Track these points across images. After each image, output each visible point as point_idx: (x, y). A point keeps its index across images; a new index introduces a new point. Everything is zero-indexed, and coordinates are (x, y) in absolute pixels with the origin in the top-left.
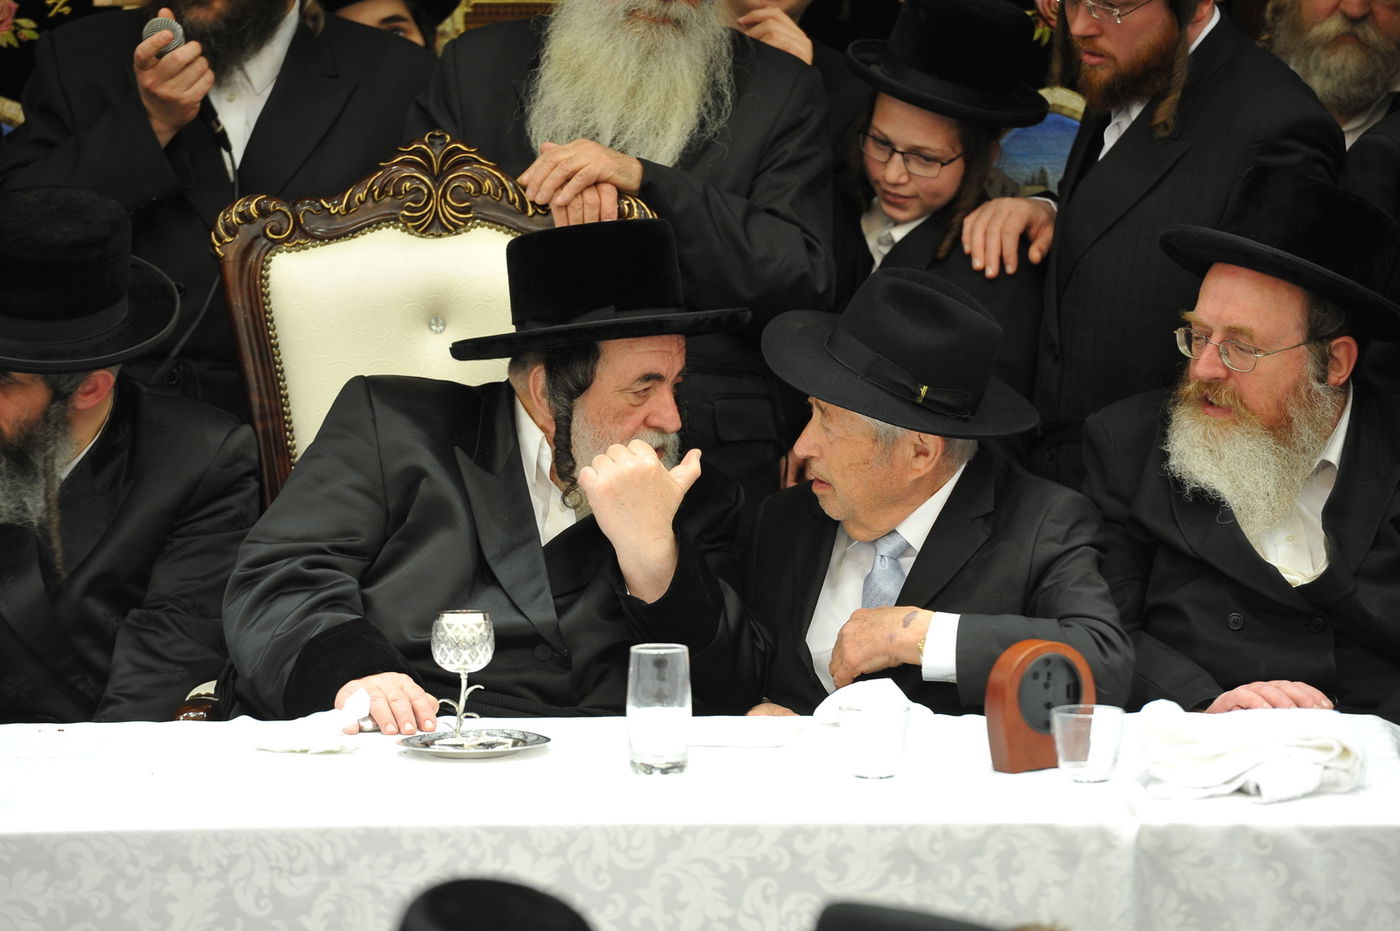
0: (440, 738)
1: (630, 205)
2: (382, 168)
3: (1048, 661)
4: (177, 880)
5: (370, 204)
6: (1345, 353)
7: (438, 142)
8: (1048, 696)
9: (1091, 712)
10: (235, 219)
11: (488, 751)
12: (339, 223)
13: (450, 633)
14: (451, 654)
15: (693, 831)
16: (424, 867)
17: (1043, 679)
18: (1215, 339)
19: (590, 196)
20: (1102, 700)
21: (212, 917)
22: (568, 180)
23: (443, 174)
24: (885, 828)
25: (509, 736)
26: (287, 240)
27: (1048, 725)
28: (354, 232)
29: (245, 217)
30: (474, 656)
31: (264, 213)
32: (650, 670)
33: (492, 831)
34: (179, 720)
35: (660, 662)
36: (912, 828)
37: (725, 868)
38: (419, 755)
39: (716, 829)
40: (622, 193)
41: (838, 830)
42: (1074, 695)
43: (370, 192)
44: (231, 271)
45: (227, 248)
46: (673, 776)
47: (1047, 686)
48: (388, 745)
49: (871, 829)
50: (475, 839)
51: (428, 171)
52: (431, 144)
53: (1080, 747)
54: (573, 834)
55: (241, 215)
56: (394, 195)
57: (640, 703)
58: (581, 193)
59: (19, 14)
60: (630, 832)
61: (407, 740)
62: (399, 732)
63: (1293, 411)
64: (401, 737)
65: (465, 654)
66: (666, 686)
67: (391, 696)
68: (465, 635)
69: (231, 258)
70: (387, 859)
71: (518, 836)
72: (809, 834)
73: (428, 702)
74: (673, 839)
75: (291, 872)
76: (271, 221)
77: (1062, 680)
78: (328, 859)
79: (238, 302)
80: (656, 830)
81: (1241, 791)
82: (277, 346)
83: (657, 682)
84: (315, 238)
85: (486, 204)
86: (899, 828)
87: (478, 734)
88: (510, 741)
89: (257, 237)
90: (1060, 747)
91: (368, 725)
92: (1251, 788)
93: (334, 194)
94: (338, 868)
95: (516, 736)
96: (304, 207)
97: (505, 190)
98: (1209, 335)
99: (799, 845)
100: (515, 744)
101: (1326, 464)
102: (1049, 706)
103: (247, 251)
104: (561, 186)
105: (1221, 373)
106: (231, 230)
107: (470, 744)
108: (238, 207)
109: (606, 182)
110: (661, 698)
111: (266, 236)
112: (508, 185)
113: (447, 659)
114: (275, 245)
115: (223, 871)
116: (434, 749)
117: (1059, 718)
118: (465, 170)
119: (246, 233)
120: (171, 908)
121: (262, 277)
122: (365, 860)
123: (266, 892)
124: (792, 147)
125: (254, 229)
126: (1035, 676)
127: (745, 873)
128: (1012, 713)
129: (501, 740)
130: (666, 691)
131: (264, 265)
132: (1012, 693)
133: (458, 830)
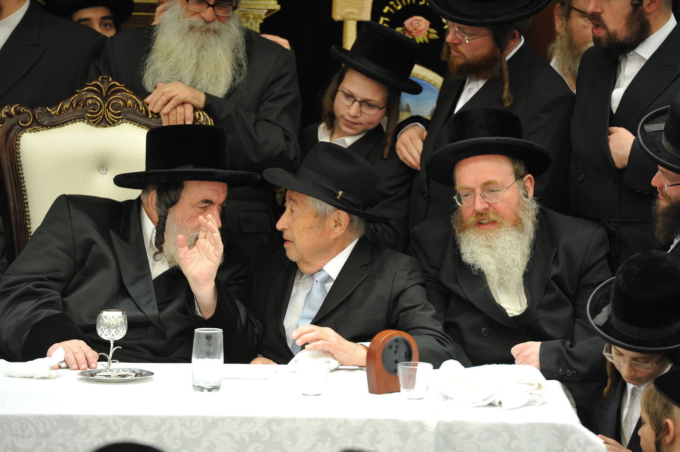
0: (99, 372)
1: (199, 114)
2: (77, 93)
3: (396, 340)
5: (71, 110)
6: (530, 183)
7: (105, 81)
8: (396, 357)
9: (416, 365)
11: (123, 379)
12: (56, 119)
13: (106, 321)
14: (106, 331)
15: (223, 419)
16: (89, 435)
17: (394, 348)
18: (478, 191)
19: (180, 109)
20: (422, 359)
22: (169, 101)
23: (108, 97)
24: (316, 420)
25: (134, 372)
26: (30, 126)
27: (396, 371)
28: (66, 122)
29: (9, 115)
30: (117, 333)
31: (18, 113)
32: (204, 341)
33: (124, 418)
35: (209, 337)
36: (329, 420)
37: (238, 438)
38: (89, 380)
39: (234, 419)
40: (195, 109)
41: (293, 420)
42: (409, 357)
43: (71, 104)
46: (213, 393)
47: (396, 352)
48: (73, 375)
49: (309, 420)
50: (115, 422)
51: (100, 94)
52: (102, 82)
53: (411, 381)
54: (164, 420)
55: (6, 114)
56: (83, 106)
57: (198, 357)
58: (176, 107)
60: (192, 419)
61: (83, 373)
62: (79, 369)
64: (79, 371)
65: (113, 331)
66: (211, 349)
67: (75, 351)
68: (113, 322)
70: (71, 431)
71: (136, 420)
72: (279, 422)
73: (93, 355)
74: (213, 423)
75: (23, 437)
76: (22, 117)
77: (403, 349)
78: (42, 431)
79: (4, 156)
80: (204, 419)
81: (491, 404)
82: (23, 178)
83: (207, 347)
84: (43, 126)
85: (129, 112)
86: (323, 420)
87: (118, 370)
88: (134, 374)
89: (14, 125)
90: (401, 382)
91: (64, 365)
92: (497, 403)
93: (53, 105)
94: (47, 435)
95: (137, 372)
96: (38, 111)
97: (138, 105)
98: (474, 191)
99: (274, 427)
100: (136, 376)
102: (397, 362)
103: (9, 131)
104: (166, 104)
105: (487, 206)
106: (2, 121)
107: (114, 374)
109: (187, 103)
110: (209, 354)
111: (19, 124)
112: (140, 103)
113: (104, 334)
114: (23, 129)
116: (96, 377)
117: (401, 368)
118: (119, 95)
119: (8, 122)
121: (16, 144)
122: (60, 431)
123: (10, 446)
124: (278, 89)
125: (13, 121)
126: (391, 347)
127: (247, 441)
128: (379, 365)
129: (129, 373)
130: (211, 351)
131: (18, 139)
132: (379, 355)
133: (107, 417)
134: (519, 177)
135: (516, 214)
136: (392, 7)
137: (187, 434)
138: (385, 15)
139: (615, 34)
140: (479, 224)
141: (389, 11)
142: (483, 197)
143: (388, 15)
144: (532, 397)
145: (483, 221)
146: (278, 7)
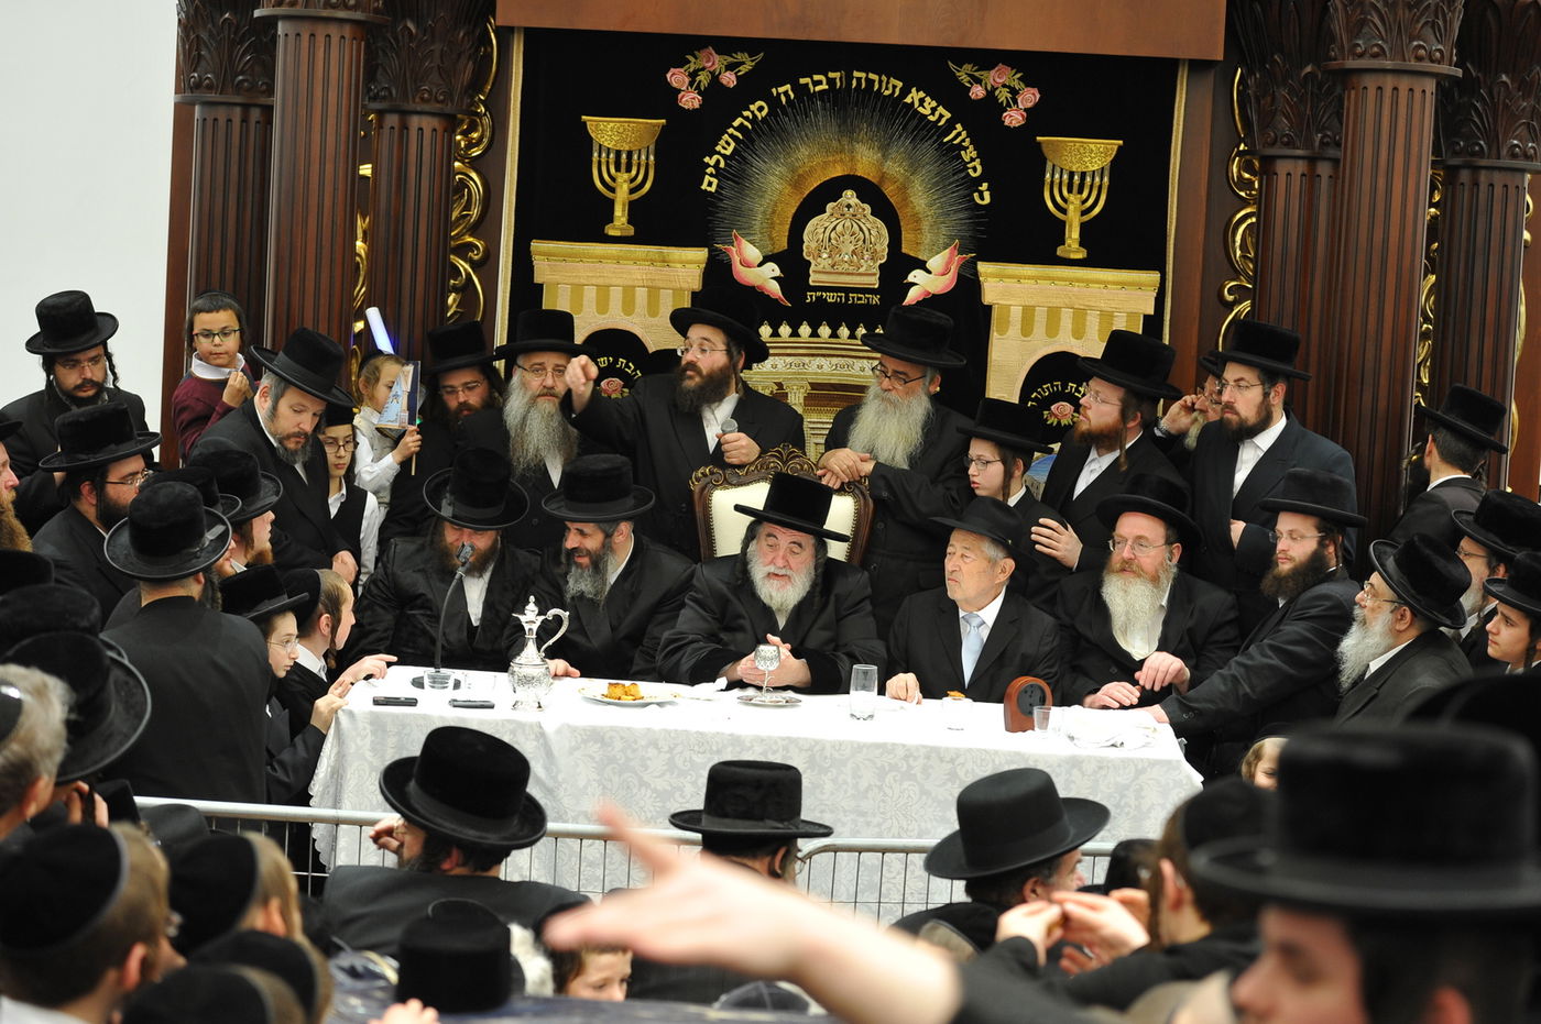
0: (755, 697)
3: (1032, 686)
4: (652, 752)
5: (756, 472)
8: (1031, 700)
9: (1050, 708)
11: (777, 706)
12: (743, 479)
13: (763, 654)
18: (1129, 543)
21: (665, 768)
23: (787, 461)
25: (785, 699)
26: (721, 485)
27: (1031, 713)
28: (751, 482)
29: (704, 475)
31: (712, 473)
32: (861, 675)
37: (879, 765)
38: (747, 704)
42: (1043, 701)
43: (757, 467)
44: (696, 497)
45: (695, 487)
46: (868, 721)
47: (1031, 696)
51: (781, 459)
52: (783, 449)
53: (1045, 723)
56: (767, 469)
59: (624, 387)
66: (867, 683)
68: (768, 654)
74: (859, 748)
76: (714, 477)
77: (1038, 695)
78: (714, 748)
79: (698, 509)
80: (852, 743)
81: (1114, 745)
82: (713, 528)
83: (864, 681)
84: (732, 485)
88: (785, 701)
89: (708, 483)
90: (1035, 723)
92: (1119, 744)
98: (1127, 540)
100: (787, 702)
102: (1032, 705)
103: (703, 489)
105: (1133, 557)
106: (698, 480)
107: (768, 700)
108: (701, 470)
110: (864, 688)
111: (712, 483)
114: (716, 487)
115: (671, 750)
116: (753, 702)
117: (1037, 711)
118: (797, 460)
119: (704, 481)
120: (649, 762)
121: (709, 500)
125: (708, 480)
126: (1027, 692)
127: (887, 769)
128: (1015, 706)
130: (867, 685)
131: (710, 495)
132: (1015, 698)
133: (770, 738)
134: (1169, 542)
135: (1157, 571)
136: (1039, 393)
137: (836, 755)
138: (1033, 400)
139: (1246, 420)
140: (1123, 570)
141: (1036, 397)
142: (1133, 548)
143: (1036, 399)
144: (1148, 740)
145: (1127, 567)
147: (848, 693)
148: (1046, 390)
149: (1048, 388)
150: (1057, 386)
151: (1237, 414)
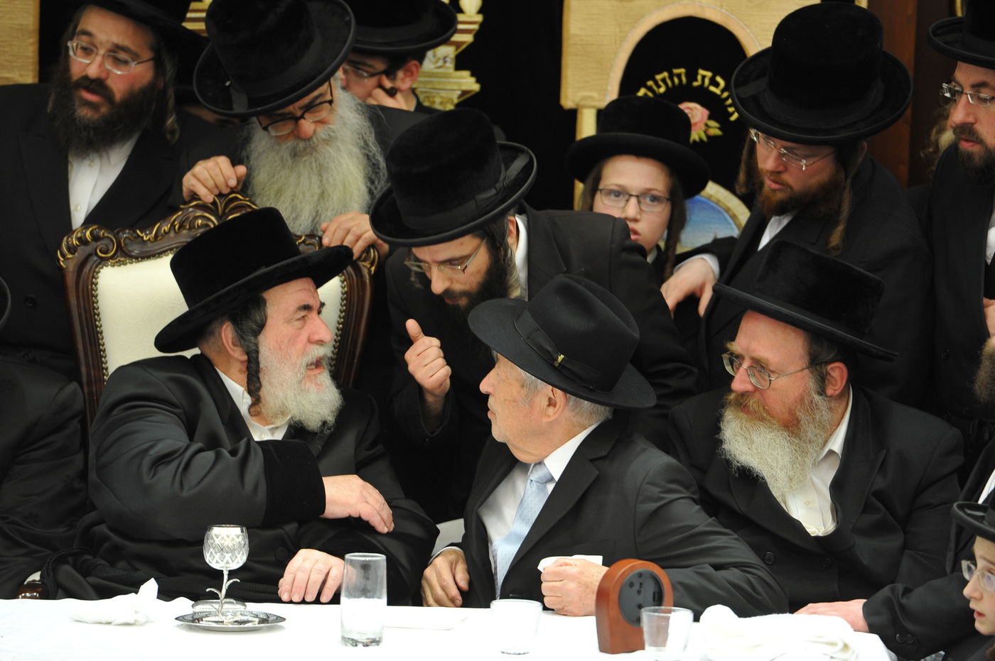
0: (207, 616)
2: (181, 209)
3: (640, 575)
5: (172, 234)
6: (838, 373)
8: (640, 599)
10: (75, 242)
11: (241, 627)
12: (150, 247)
13: (217, 541)
14: (217, 556)
17: (637, 587)
18: (746, 364)
23: (225, 215)
25: (256, 616)
26: (112, 258)
27: (639, 620)
28: (165, 251)
29: (82, 241)
30: (233, 558)
31: (96, 238)
32: (359, 572)
34: (18, 598)
35: (365, 567)
38: (190, 628)
42: (658, 599)
43: (173, 226)
44: (70, 279)
45: (68, 262)
46: (373, 648)
47: (639, 592)
51: (214, 213)
53: (661, 637)
55: (79, 239)
56: (190, 229)
57: (350, 596)
61: (182, 617)
63: (800, 415)
65: (228, 556)
66: (369, 584)
68: (228, 543)
69: (71, 269)
76: (101, 244)
77: (650, 589)
79: (75, 300)
82: (101, 333)
83: (363, 580)
84: (131, 257)
87: (235, 614)
88: (257, 620)
89: (90, 255)
90: (646, 636)
95: (261, 616)
96: (125, 235)
98: (742, 360)
100: (260, 622)
101: (831, 452)
102: (640, 607)
103: (82, 265)
105: (750, 388)
106: (72, 250)
107: (228, 620)
110: (365, 592)
111: (97, 254)
113: (215, 561)
114: (103, 262)
116: (203, 624)
117: (647, 616)
119: (82, 252)
121: (93, 283)
125: (89, 249)
126: (631, 585)
128: (614, 611)
129: (250, 619)
130: (369, 587)
131: (94, 275)
132: (614, 596)
136: (650, 89)
146: (476, 87)
147: (339, 603)
148: (661, 83)
149: (664, 80)
150: (679, 76)
151: (979, 141)
